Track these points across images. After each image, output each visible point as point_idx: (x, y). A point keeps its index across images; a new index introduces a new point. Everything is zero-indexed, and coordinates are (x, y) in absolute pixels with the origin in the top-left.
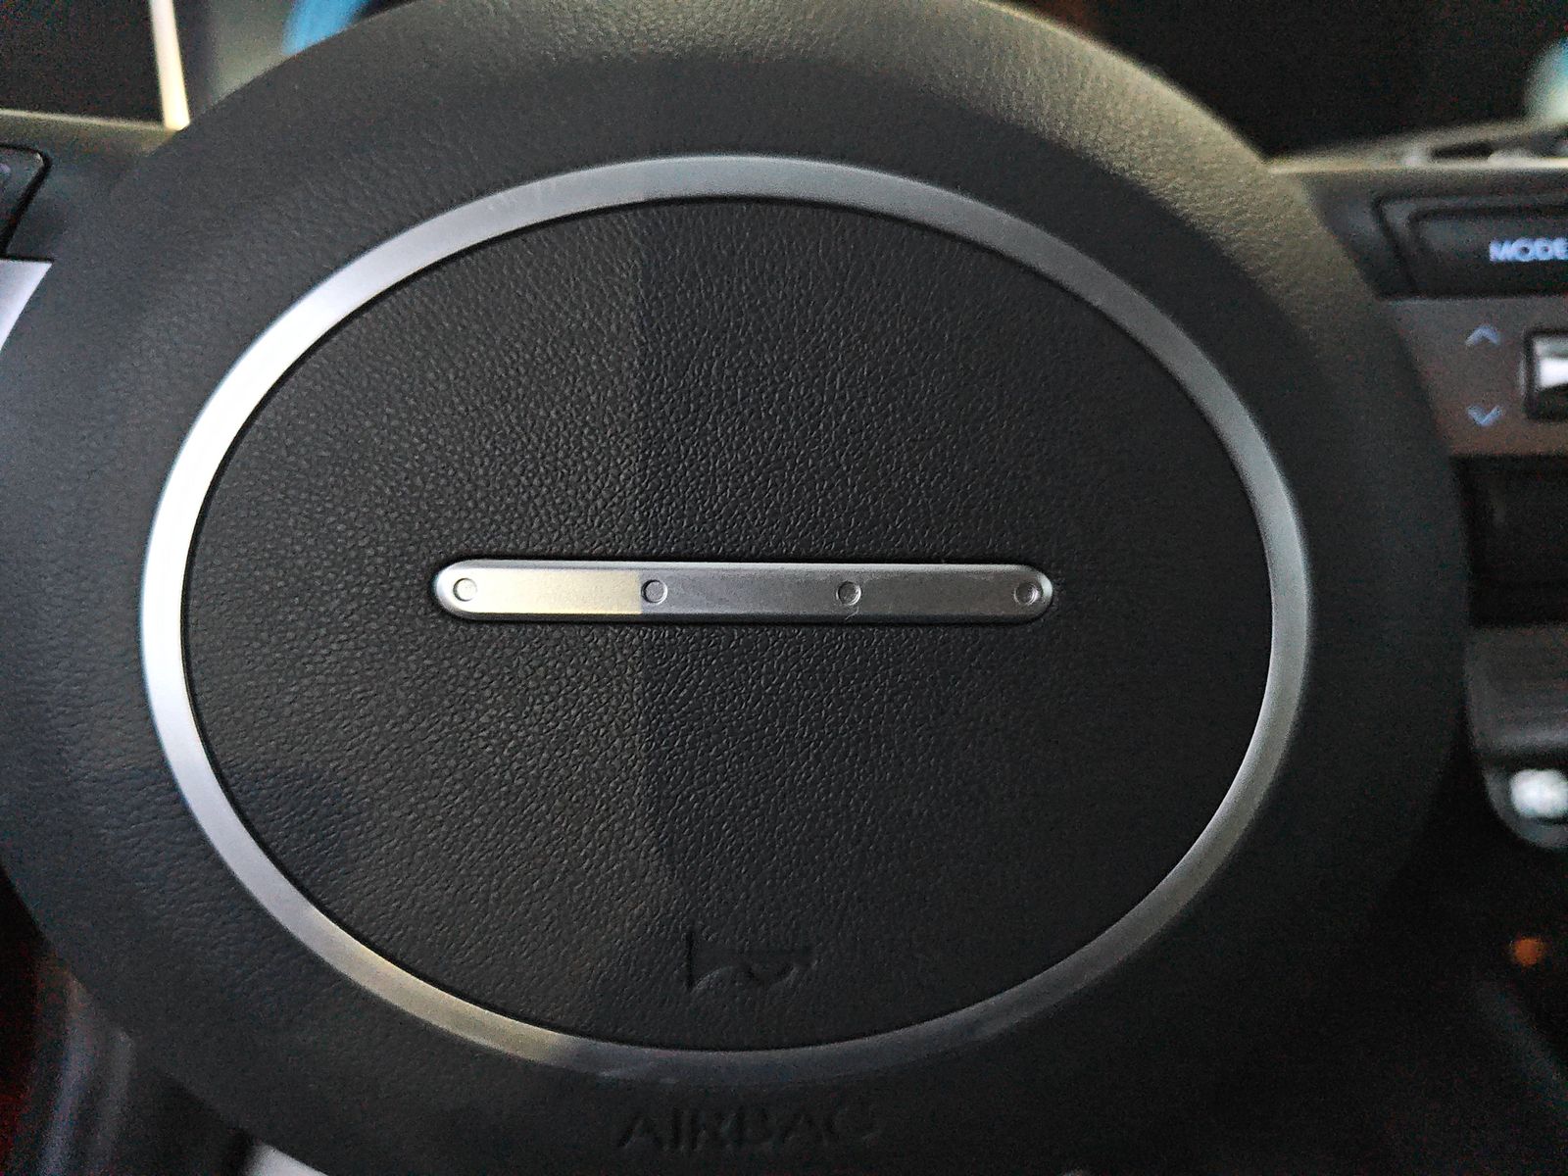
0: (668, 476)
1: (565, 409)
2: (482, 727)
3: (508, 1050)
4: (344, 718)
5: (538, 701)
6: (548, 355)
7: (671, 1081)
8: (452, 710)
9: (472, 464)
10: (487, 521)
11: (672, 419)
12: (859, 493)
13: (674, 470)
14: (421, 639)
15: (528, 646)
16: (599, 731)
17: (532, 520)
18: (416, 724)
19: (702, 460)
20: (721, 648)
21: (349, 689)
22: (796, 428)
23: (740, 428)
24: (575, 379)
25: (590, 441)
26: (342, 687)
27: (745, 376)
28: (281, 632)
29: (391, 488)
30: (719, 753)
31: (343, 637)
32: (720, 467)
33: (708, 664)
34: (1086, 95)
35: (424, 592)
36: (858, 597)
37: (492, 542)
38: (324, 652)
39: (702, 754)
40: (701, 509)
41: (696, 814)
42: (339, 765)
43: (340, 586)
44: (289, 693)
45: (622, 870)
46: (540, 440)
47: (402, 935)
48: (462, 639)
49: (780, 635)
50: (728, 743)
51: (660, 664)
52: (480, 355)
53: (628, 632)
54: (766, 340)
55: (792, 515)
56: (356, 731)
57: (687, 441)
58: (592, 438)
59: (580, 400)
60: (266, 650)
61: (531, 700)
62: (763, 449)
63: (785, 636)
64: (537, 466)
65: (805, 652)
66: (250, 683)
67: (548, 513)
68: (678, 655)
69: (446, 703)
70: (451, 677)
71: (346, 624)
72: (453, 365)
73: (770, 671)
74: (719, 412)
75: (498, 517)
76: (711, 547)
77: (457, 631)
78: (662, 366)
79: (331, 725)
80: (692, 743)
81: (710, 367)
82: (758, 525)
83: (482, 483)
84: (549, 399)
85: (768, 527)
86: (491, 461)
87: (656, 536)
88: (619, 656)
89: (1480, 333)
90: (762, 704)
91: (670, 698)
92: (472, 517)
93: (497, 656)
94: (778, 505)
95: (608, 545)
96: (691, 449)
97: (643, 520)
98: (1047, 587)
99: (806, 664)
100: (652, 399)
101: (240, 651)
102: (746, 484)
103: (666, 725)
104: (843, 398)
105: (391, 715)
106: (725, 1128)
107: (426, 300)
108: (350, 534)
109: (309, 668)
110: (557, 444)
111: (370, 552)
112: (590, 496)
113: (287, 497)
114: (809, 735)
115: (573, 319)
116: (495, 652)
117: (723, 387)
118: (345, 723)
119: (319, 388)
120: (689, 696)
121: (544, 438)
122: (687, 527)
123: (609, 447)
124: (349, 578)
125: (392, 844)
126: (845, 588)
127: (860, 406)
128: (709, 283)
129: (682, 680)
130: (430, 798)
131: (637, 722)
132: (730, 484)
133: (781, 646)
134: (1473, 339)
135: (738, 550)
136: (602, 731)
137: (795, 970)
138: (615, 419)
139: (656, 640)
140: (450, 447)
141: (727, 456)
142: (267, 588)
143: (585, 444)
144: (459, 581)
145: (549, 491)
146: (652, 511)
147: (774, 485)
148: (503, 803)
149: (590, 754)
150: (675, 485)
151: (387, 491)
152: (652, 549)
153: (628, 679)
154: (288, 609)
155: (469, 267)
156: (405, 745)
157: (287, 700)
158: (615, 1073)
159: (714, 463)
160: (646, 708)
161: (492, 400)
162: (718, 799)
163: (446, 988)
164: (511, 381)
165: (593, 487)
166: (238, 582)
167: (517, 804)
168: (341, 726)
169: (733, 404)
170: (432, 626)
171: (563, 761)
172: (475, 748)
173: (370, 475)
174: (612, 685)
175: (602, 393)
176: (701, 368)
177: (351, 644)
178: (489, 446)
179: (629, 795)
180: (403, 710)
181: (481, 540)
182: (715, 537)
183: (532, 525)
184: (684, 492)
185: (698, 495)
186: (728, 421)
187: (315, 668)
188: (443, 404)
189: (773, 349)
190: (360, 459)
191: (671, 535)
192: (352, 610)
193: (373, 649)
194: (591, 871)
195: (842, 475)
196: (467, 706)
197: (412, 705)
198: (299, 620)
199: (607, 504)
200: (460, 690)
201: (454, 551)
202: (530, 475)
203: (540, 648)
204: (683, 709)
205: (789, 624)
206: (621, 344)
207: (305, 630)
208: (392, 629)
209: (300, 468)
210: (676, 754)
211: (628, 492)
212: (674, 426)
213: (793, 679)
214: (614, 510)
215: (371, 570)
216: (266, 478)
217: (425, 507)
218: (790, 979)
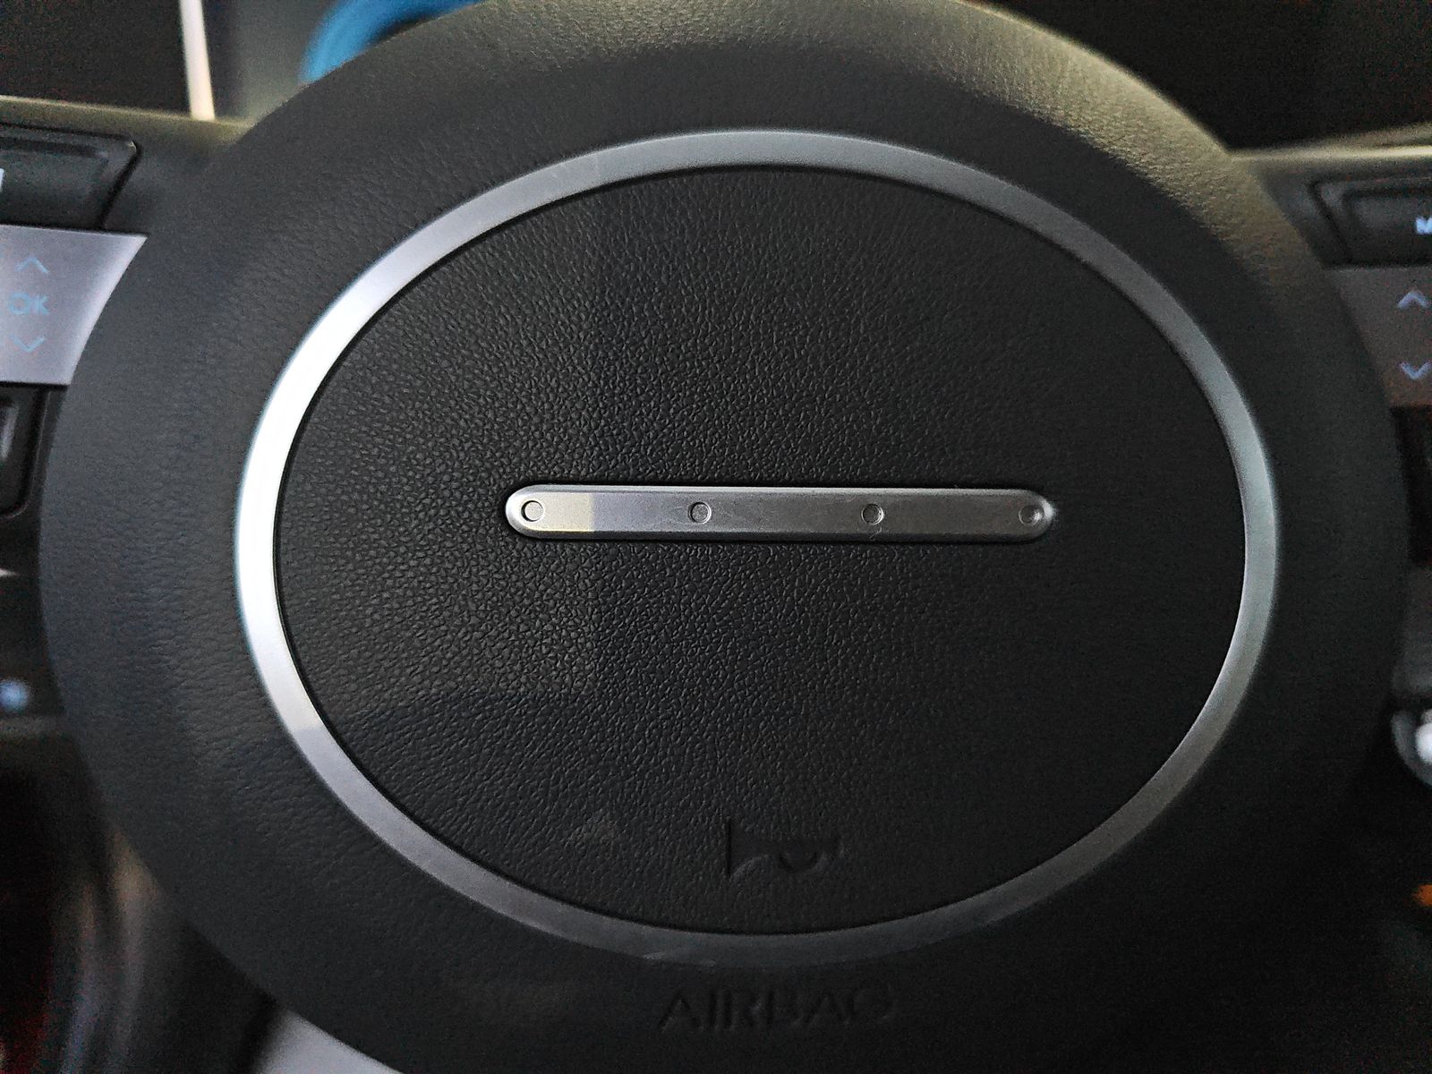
0: (711, 410)
1: (621, 351)
2: (546, 634)
3: (559, 933)
4: (420, 628)
5: (596, 610)
6: (606, 303)
7: (709, 963)
8: (518, 620)
9: (538, 398)
10: (552, 450)
11: (716, 359)
12: (882, 424)
13: (718, 405)
14: (491, 557)
15: (588, 561)
16: (650, 639)
17: (592, 449)
18: (485, 634)
19: (741, 395)
20: (758, 563)
21: (425, 601)
22: (826, 365)
23: (774, 368)
24: (630, 324)
25: (642, 379)
26: (419, 599)
27: (780, 321)
28: (364, 549)
29: (466, 420)
30: (757, 658)
31: (421, 554)
32: (758, 401)
33: (747, 577)
34: (1066, 82)
35: (495, 514)
36: (881, 517)
37: (556, 468)
38: (403, 567)
39: (742, 659)
40: (741, 439)
41: (736, 713)
42: (415, 670)
43: (418, 509)
44: (370, 606)
45: (668, 765)
46: (599, 379)
47: (468, 827)
48: (529, 555)
49: (811, 552)
50: (765, 649)
51: (705, 578)
52: (546, 302)
53: (676, 549)
54: (798, 289)
55: (821, 444)
56: (430, 640)
57: (729, 379)
58: (644, 376)
59: (634, 343)
60: (350, 566)
61: (590, 610)
62: (796, 385)
63: (814, 553)
64: (596, 401)
65: (833, 567)
67: (606, 443)
68: (720, 570)
69: (513, 613)
70: (518, 590)
72: (521, 311)
73: (802, 584)
74: (757, 353)
75: (562, 447)
76: (750, 474)
77: (523, 549)
78: (707, 312)
79: (408, 634)
80: (733, 648)
81: (749, 314)
82: (792, 452)
83: (547, 416)
84: (607, 342)
85: (800, 454)
86: (556, 396)
87: (701, 463)
88: (668, 570)
90: (795, 615)
91: (713, 609)
92: (538, 446)
93: (559, 570)
94: (809, 435)
95: (659, 472)
96: (732, 386)
97: (690, 448)
98: (1049, 510)
100: (698, 341)
101: (326, 568)
102: (780, 417)
103: (709, 633)
104: (866, 340)
105: (464, 623)
106: (757, 1008)
107: (497, 255)
108: (428, 461)
110: (614, 382)
111: (446, 478)
112: (643, 428)
113: (372, 429)
114: (837, 641)
115: (628, 272)
116: (558, 566)
117: (761, 331)
118: (420, 633)
119: (401, 333)
120: (730, 607)
121: (603, 376)
122: (728, 455)
123: (659, 384)
124: (427, 501)
125: (461, 742)
126: (870, 509)
127: (882, 347)
128: (746, 240)
129: (724, 592)
130: (496, 700)
131: (684, 629)
132: (766, 417)
133: (811, 563)
134: (1403, 302)
135: (773, 475)
136: (653, 637)
137: (824, 858)
138: (665, 359)
139: (701, 555)
140: (519, 385)
141: (764, 392)
142: (352, 510)
143: (639, 382)
144: (527, 503)
145: (607, 424)
146: (697, 441)
147: (806, 417)
148: (562, 704)
149: (642, 659)
150: (719, 418)
151: (462, 423)
152: (697, 476)
153: (676, 591)
154: (371, 530)
155: (535, 225)
156: (476, 651)
157: (369, 611)
158: (659, 956)
159: (753, 397)
160: (692, 617)
161: (556, 343)
162: (756, 700)
163: (507, 877)
164: (573, 326)
165: (646, 420)
166: (326, 506)
167: (576, 704)
168: (417, 635)
169: (770, 346)
170: (502, 543)
171: (618, 665)
172: (538, 654)
173: (447, 409)
174: (662, 596)
175: (654, 337)
176: (741, 314)
177: (428, 561)
178: (553, 383)
179: (677, 696)
180: (474, 620)
181: (547, 468)
182: (753, 464)
183: (592, 454)
184: (726, 424)
185: (738, 426)
186: (765, 361)
187: (395, 582)
188: (513, 347)
189: (804, 298)
190: (437, 395)
191: (715, 463)
192: (429, 530)
193: (447, 565)
194: (642, 766)
195: (867, 409)
196: (533, 616)
197: (482, 615)
198: (380, 539)
199: (658, 435)
200: (526, 602)
201: (522, 477)
202: (590, 409)
203: (598, 563)
204: (725, 618)
205: (819, 542)
206: (670, 293)
207: (385, 548)
208: (465, 546)
209: (383, 403)
210: (718, 659)
211: (676, 425)
212: (717, 365)
213: (823, 592)
214: (664, 440)
215: (447, 493)
216: (353, 412)
217: (496, 438)
218: (819, 867)
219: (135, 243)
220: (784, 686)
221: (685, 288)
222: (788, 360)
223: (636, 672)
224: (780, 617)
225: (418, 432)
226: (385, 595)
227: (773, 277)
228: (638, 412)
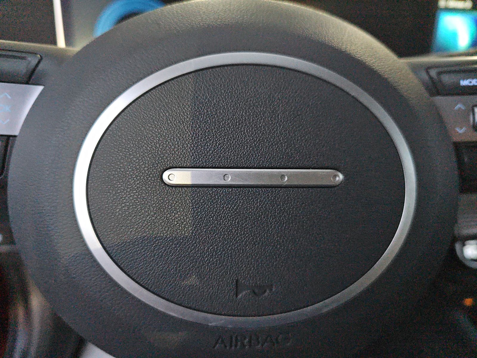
0: (231, 144)
1: (201, 124)
2: (176, 218)
3: (181, 317)
4: (135, 216)
5: (193, 210)
6: (196, 109)
7: (230, 326)
8: (167, 213)
9: (173, 140)
10: (178, 157)
11: (232, 127)
12: (286, 148)
13: (233, 143)
14: (158, 192)
15: (190, 194)
17: (191, 157)
18: (156, 218)
19: (240, 139)
20: (246, 194)
21: (136, 207)
22: (268, 129)
23: (251, 130)
24: (204, 116)
25: (208, 134)
26: (134, 206)
27: (253, 115)
28: (116, 190)
29: (150, 147)
30: (246, 225)
31: (135, 192)
32: (246, 141)
33: (242, 199)
34: (346, 37)
35: (159, 178)
36: (286, 179)
37: (179, 163)
38: (129, 196)
39: (241, 225)
40: (240, 153)
41: (239, 244)
42: (133, 230)
43: (134, 176)
45: (217, 261)
46: (194, 134)
47: (150, 282)
48: (171, 192)
49: (263, 190)
50: (248, 223)
51: (229, 199)
52: (176, 109)
53: (219, 189)
54: (259, 104)
55: (267, 155)
56: (138, 220)
57: (236, 134)
59: (205, 122)
60: (111, 196)
61: (191, 210)
62: (258, 136)
64: (193, 141)
65: (270, 195)
66: (106, 206)
67: (196, 155)
68: (234, 196)
69: (165, 211)
70: (167, 203)
71: (135, 188)
72: (168, 112)
73: (260, 201)
74: (245, 125)
75: (181, 156)
76: (243, 165)
77: (169, 190)
78: (229, 112)
79: (130, 218)
80: (238, 222)
81: (243, 112)
82: (257, 158)
83: (176, 146)
84: (196, 122)
85: (260, 158)
86: (179, 140)
87: (227, 161)
88: (216, 196)
89: (459, 106)
90: (258, 211)
91: (231, 209)
92: (174, 156)
93: (180, 197)
94: (262, 152)
95: (213, 164)
96: (237, 136)
97: (223, 156)
98: (341, 176)
99: (271, 199)
100: (226, 121)
101: (104, 196)
102: (253, 146)
103: (230, 217)
104: (281, 121)
105: (149, 214)
106: (246, 341)
107: (160, 93)
108: (137, 161)
109: (125, 201)
110: (199, 135)
111: (143, 166)
112: (208, 150)
113: (119, 150)
114: (272, 220)
115: (203, 99)
116: (180, 195)
117: (247, 118)
118: (135, 217)
119: (128, 118)
120: (237, 208)
121: (195, 133)
122: (236, 159)
123: (213, 135)
124: (137, 174)
125: (148, 253)
126: (283, 176)
127: (286, 123)
128: (242, 88)
129: (235, 204)
130: (160, 239)
131: (222, 216)
132: (248, 146)
133: (263, 194)
134: (457, 107)
135: (251, 165)
136: (211, 219)
137: (268, 291)
138: (215, 127)
139: (227, 192)
140: (167, 136)
141: (248, 138)
142: (112, 177)
143: (207, 135)
144: (170, 175)
145: (196, 148)
146: (226, 154)
147: (262, 146)
148: (181, 241)
149: (208, 226)
150: (233, 146)
151: (148, 148)
152: (226, 165)
153: (219, 203)
154: (118, 183)
155: (173, 83)
156: (153, 224)
157: (118, 210)
158: (214, 324)
159: (244, 140)
160: (224, 212)
161: (179, 122)
162: (245, 239)
163: (164, 298)
164: (185, 116)
165: (209, 147)
166: (104, 176)
167: (186, 241)
168: (134, 218)
169: (250, 123)
170: (162, 188)
171: (200, 228)
172: (174, 224)
173: (144, 144)
174: (214, 205)
175: (212, 120)
176: (240, 112)
177: (137, 194)
178: (179, 135)
179: (219, 238)
180: (152, 213)
181: (176, 163)
182: (244, 162)
183: (191, 158)
184: (235, 148)
185: (239, 149)
186: (248, 128)
187: (126, 200)
188: (165, 123)
189: (261, 107)
190: (141, 139)
191: (232, 161)
192: (138, 184)
193: (143, 195)
194: (208, 261)
195: (281, 143)
196: (172, 212)
197: (155, 212)
198: (121, 187)
199: (213, 152)
200: (170, 207)
201: (168, 166)
202: (191, 144)
203: (193, 194)
204: (235, 212)
205: (266, 187)
206: (217, 106)
207: (123, 189)
208: (149, 189)
209: (123, 142)
210: (233, 226)
211: (219, 149)
212: (233, 130)
213: (267, 203)
214: (215, 154)
215: (143, 171)
216: (112, 145)
217: (160, 153)
218: (266, 294)
219: (40, 89)
220: (254, 235)
221: (222, 104)
222: (256, 127)
223: (206, 230)
224: (253, 212)
225: (134, 151)
226: (123, 205)
227: (250, 100)
228: (206, 145)
